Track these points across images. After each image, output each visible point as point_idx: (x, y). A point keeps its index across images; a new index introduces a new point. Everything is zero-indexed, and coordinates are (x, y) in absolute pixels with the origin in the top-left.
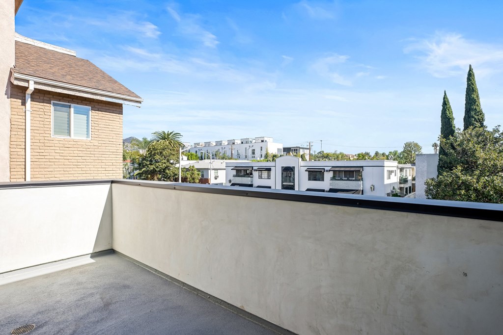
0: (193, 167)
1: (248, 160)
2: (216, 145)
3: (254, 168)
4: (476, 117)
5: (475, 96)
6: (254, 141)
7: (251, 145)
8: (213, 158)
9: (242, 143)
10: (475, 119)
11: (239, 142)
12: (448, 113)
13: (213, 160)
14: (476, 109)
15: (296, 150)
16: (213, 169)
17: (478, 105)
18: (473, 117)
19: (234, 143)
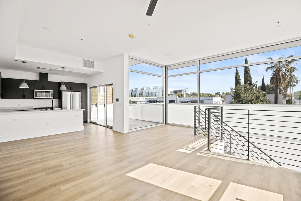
0: (130, 100)
1: (156, 97)
2: (141, 90)
3: (157, 101)
4: (248, 79)
5: (248, 70)
6: (159, 88)
7: (158, 90)
8: (140, 96)
9: (153, 88)
10: (248, 80)
11: (152, 88)
12: (238, 77)
13: (139, 97)
14: (248, 76)
15: (180, 92)
16: (140, 101)
17: (249, 74)
18: (247, 79)
19: (149, 89)
